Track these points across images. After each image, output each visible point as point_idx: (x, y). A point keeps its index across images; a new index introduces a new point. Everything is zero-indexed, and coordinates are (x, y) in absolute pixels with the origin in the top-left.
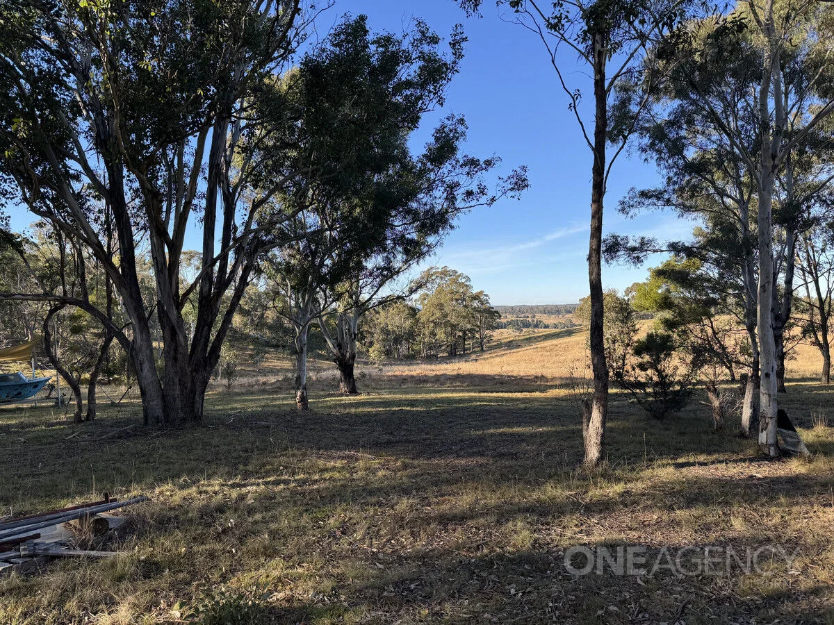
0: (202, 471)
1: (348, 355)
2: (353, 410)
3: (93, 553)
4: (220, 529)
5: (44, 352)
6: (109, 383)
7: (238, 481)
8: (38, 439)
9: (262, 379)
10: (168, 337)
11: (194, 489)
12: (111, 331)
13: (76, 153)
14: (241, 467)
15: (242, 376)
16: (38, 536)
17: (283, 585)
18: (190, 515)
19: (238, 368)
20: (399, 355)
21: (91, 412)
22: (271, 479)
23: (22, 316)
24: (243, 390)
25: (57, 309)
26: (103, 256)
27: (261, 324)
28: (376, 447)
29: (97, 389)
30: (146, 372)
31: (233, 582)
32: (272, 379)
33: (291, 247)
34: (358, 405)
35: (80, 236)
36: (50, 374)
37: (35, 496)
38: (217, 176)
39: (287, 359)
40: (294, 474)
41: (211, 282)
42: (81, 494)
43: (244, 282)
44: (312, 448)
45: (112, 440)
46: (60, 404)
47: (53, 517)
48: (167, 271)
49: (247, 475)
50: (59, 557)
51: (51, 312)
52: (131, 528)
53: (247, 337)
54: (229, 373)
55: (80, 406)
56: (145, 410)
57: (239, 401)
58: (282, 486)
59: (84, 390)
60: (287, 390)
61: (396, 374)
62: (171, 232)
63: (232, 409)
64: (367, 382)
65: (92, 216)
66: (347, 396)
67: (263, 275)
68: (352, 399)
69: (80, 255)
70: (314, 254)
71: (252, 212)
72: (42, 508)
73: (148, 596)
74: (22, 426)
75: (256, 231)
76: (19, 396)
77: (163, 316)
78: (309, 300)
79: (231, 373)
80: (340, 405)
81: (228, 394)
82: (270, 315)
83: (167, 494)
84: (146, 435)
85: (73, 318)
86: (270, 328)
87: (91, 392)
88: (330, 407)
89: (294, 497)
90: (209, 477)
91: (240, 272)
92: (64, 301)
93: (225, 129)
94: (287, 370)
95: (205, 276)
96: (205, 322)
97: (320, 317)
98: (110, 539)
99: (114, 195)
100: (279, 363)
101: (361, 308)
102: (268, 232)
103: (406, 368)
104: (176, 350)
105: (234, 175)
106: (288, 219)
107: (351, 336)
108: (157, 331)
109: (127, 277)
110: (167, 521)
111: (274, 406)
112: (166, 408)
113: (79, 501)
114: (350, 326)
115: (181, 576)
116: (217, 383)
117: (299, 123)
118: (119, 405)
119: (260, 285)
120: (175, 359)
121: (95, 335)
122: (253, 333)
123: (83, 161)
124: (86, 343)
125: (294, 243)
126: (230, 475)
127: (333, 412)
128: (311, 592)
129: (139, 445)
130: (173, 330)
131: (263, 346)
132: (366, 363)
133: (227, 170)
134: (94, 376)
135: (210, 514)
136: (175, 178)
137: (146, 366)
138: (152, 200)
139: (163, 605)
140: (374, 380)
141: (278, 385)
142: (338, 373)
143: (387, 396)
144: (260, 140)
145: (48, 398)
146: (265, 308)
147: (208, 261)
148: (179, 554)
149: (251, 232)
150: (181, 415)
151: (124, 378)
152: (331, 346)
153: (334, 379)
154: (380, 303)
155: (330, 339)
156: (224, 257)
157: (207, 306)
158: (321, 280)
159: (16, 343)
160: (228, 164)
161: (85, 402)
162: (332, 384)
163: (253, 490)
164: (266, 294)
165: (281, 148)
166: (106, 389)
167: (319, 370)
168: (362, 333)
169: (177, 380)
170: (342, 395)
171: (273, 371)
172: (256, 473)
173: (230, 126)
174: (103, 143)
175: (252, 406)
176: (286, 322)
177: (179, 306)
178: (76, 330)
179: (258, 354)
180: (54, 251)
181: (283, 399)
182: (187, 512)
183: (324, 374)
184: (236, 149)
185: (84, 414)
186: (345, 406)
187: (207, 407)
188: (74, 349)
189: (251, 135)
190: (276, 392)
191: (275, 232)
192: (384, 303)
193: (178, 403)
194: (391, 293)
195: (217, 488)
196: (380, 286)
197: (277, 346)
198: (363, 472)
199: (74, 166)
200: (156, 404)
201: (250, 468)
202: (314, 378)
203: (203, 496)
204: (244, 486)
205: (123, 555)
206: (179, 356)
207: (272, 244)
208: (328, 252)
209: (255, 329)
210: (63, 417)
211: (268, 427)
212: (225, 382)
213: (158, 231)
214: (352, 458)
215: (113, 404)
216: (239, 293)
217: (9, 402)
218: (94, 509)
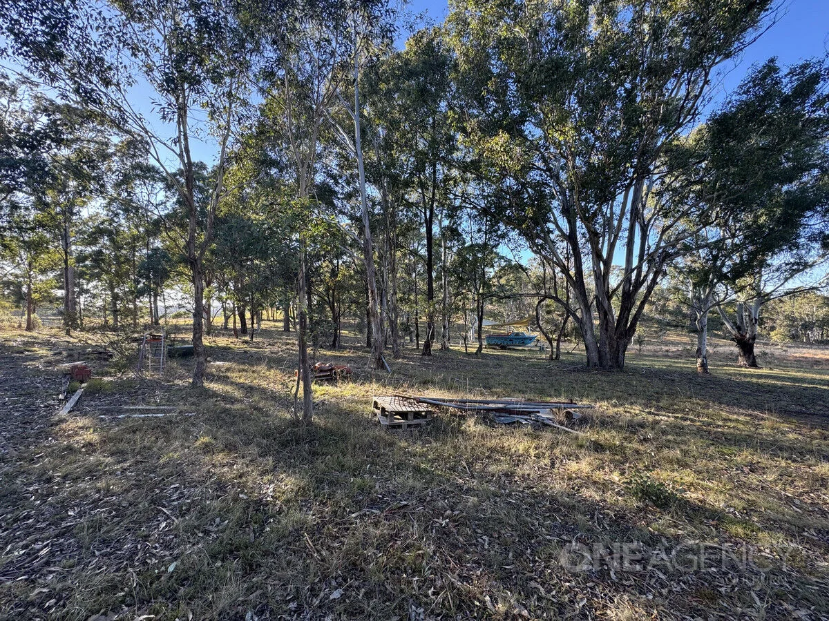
0: (627, 399)
1: (748, 336)
2: (754, 380)
3: (567, 429)
4: (642, 438)
5: (535, 322)
6: (565, 341)
7: (652, 411)
8: (533, 365)
9: (665, 348)
10: (602, 317)
11: (622, 408)
12: (569, 312)
13: (552, 219)
14: (654, 402)
15: (648, 344)
16: (539, 412)
17: (696, 489)
18: (620, 423)
19: (646, 339)
20: (808, 339)
21: (558, 356)
22: (679, 415)
23: (524, 305)
24: (649, 354)
25: (542, 300)
26: (565, 270)
27: (663, 310)
28: (784, 413)
29: (561, 344)
30: (589, 336)
31: (654, 474)
32: (673, 349)
33: (692, 255)
34: (760, 376)
35: (554, 262)
36: (537, 334)
37: (535, 393)
38: (636, 215)
39: (685, 335)
40: (699, 416)
41: (630, 284)
42: (556, 396)
43: (654, 282)
44: (714, 402)
45: (570, 372)
46: (542, 350)
47: (546, 405)
48: (602, 278)
49: (659, 408)
50: (550, 426)
51: (539, 302)
52: (584, 421)
53: (653, 319)
54: (640, 342)
55: (552, 351)
56: (588, 358)
57: (648, 360)
58: (689, 422)
59: (555, 344)
60: (686, 357)
61: (805, 355)
62: (605, 254)
63: (643, 365)
64: (768, 360)
65: (559, 251)
66: (747, 368)
67: (668, 277)
68: (752, 371)
69: (554, 272)
70: (715, 258)
71: (662, 235)
72: (538, 399)
73: (598, 462)
74: (525, 358)
75: (664, 248)
76: (524, 344)
77: (599, 305)
78: (709, 293)
79: (642, 341)
80: (740, 375)
81: (639, 355)
82: (671, 305)
83: (603, 407)
84: (589, 372)
85: (548, 306)
86: (671, 313)
87: (558, 345)
88: (729, 374)
89: (700, 433)
90: (632, 404)
91: (651, 276)
92: (545, 297)
93: (642, 184)
94: (685, 344)
95: (627, 280)
96: (625, 309)
97: (719, 305)
98: (574, 424)
99: (571, 238)
100: (679, 340)
101: (763, 298)
102: (674, 246)
103: (819, 352)
104: (607, 324)
105: (647, 214)
106: (691, 235)
107: (752, 320)
108: (596, 314)
109: (578, 282)
110: (606, 423)
111: (677, 367)
112: (600, 358)
113: (555, 400)
114: (750, 312)
115: (617, 457)
116: (633, 347)
117: (703, 165)
118: (571, 354)
119: (664, 284)
120: (607, 330)
121: (558, 315)
122: (657, 316)
123: (556, 223)
124: (553, 319)
125: (695, 252)
126: (646, 406)
127: (733, 378)
128: (722, 504)
129: (585, 377)
130: (605, 313)
131: (665, 326)
132: (765, 344)
133: (643, 210)
134: (559, 336)
135: (634, 427)
136: (608, 222)
137: (589, 333)
138: (594, 237)
139: (607, 469)
140: (777, 359)
141: (679, 353)
142: (736, 350)
143: (793, 373)
144: (670, 185)
145: (536, 346)
146: (667, 300)
147: (628, 270)
148: (615, 445)
149: (660, 248)
150: (610, 364)
151: (573, 339)
152: (729, 328)
153: (731, 354)
154: (787, 294)
155: (729, 322)
156: (639, 268)
157: (628, 298)
158: (722, 277)
159: (521, 318)
160: (644, 206)
161: (555, 350)
162: (731, 358)
163: (665, 419)
164: (668, 290)
165: (687, 186)
166: (564, 344)
167: (716, 346)
168: (762, 319)
169: (607, 343)
170: (741, 367)
171: (672, 343)
172: (666, 409)
173: (646, 181)
174: (566, 211)
175: (658, 365)
176: (685, 309)
177: (609, 298)
178: (549, 312)
179: (661, 330)
180: (540, 271)
181: (684, 363)
182: (618, 421)
183: (721, 350)
184: (650, 195)
185: (554, 356)
186: (745, 376)
187: (626, 361)
188: (548, 322)
189: (663, 183)
190: (677, 358)
191: (679, 246)
192: (792, 294)
193: (608, 356)
194: (800, 285)
195: (637, 412)
196: (786, 279)
197: (676, 326)
198: (769, 430)
199: (551, 226)
200: (594, 355)
201: (661, 404)
202: (711, 351)
203: (628, 414)
204: (658, 415)
205: (581, 434)
206: (609, 329)
207: (677, 254)
208: (729, 256)
209: (659, 314)
210: (544, 356)
211: (673, 380)
212: (637, 347)
213: (597, 255)
214: (756, 417)
215: (568, 353)
216: (650, 289)
217: (520, 346)
218: (566, 406)
